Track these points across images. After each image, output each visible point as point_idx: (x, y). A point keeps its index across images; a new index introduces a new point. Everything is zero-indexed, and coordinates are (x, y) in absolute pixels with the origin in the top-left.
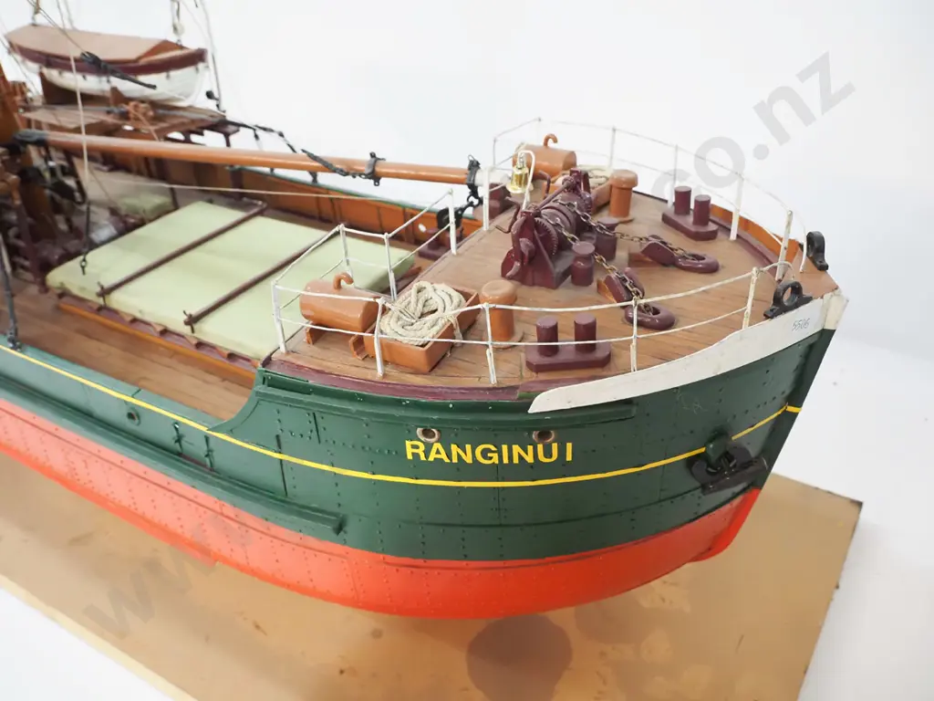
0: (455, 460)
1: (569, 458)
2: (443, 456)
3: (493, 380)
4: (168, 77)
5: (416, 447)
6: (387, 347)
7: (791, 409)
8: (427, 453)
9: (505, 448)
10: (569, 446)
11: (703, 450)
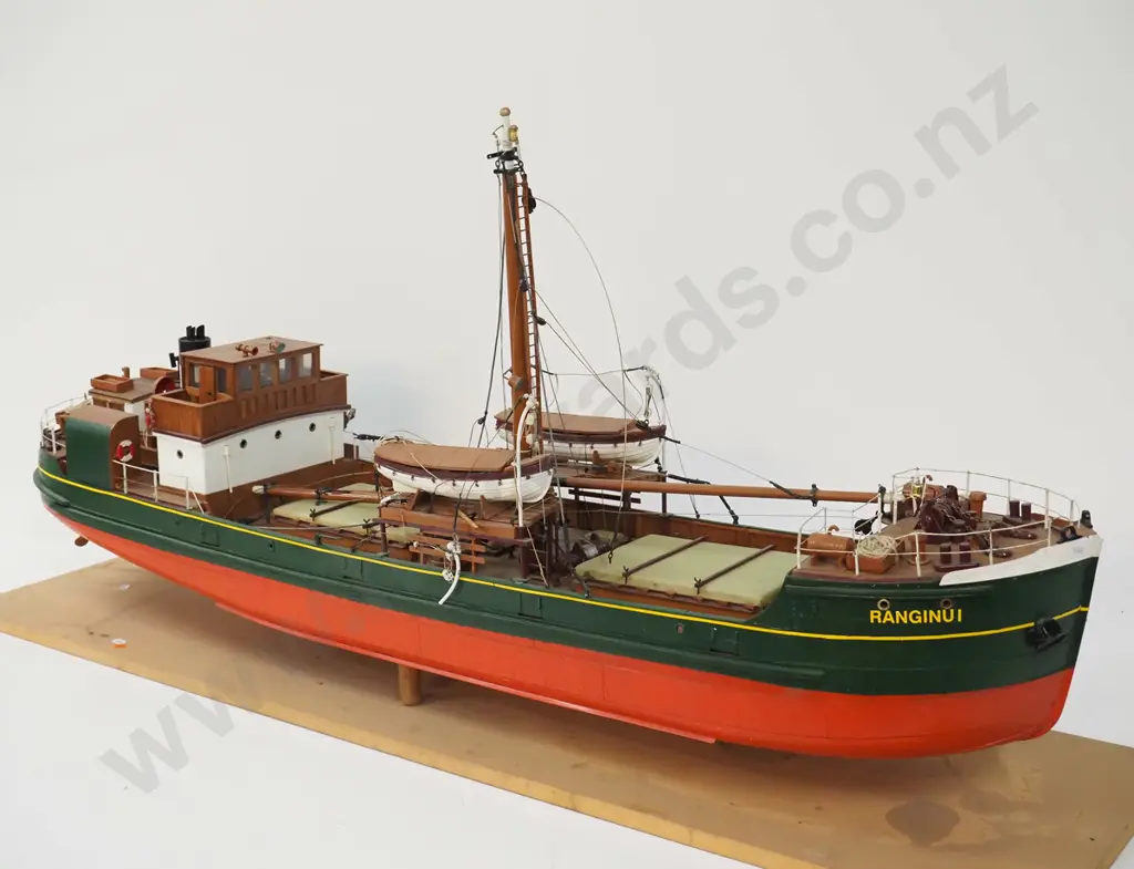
0: (898, 622)
1: (960, 620)
2: (891, 619)
3: (919, 574)
4: (640, 444)
5: (876, 614)
6: (861, 559)
7: (1084, 609)
8: (882, 618)
9: (925, 612)
10: (960, 611)
11: (1032, 624)
